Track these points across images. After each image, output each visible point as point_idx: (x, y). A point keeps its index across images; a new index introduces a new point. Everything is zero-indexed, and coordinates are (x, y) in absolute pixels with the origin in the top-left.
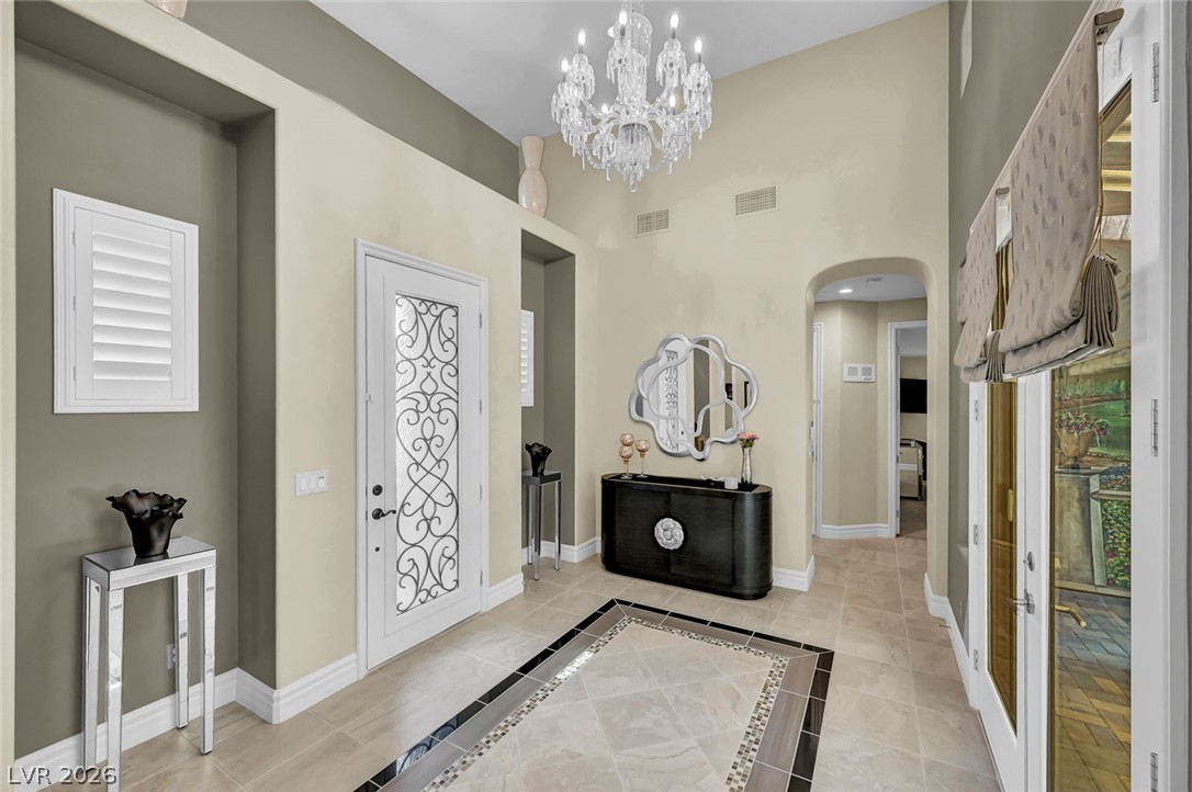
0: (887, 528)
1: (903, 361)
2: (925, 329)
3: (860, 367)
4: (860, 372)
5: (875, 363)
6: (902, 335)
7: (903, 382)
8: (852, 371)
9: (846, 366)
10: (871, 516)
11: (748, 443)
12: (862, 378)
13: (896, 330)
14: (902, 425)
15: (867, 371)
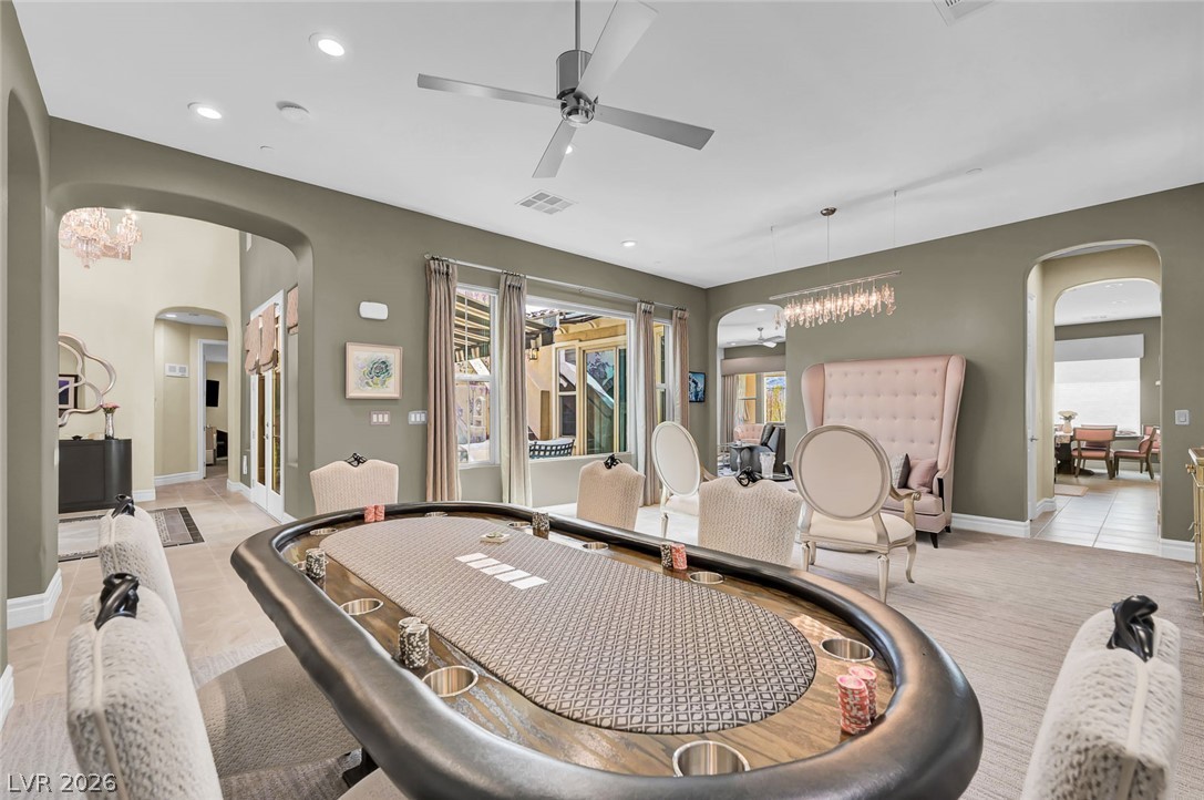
0: (199, 473)
1: (208, 365)
2: (226, 347)
3: (178, 366)
4: (177, 369)
5: (188, 364)
6: (207, 348)
7: (208, 381)
8: (172, 369)
9: (167, 365)
10: (186, 467)
11: (109, 411)
12: (180, 374)
13: (204, 345)
14: (208, 417)
15: (183, 370)
